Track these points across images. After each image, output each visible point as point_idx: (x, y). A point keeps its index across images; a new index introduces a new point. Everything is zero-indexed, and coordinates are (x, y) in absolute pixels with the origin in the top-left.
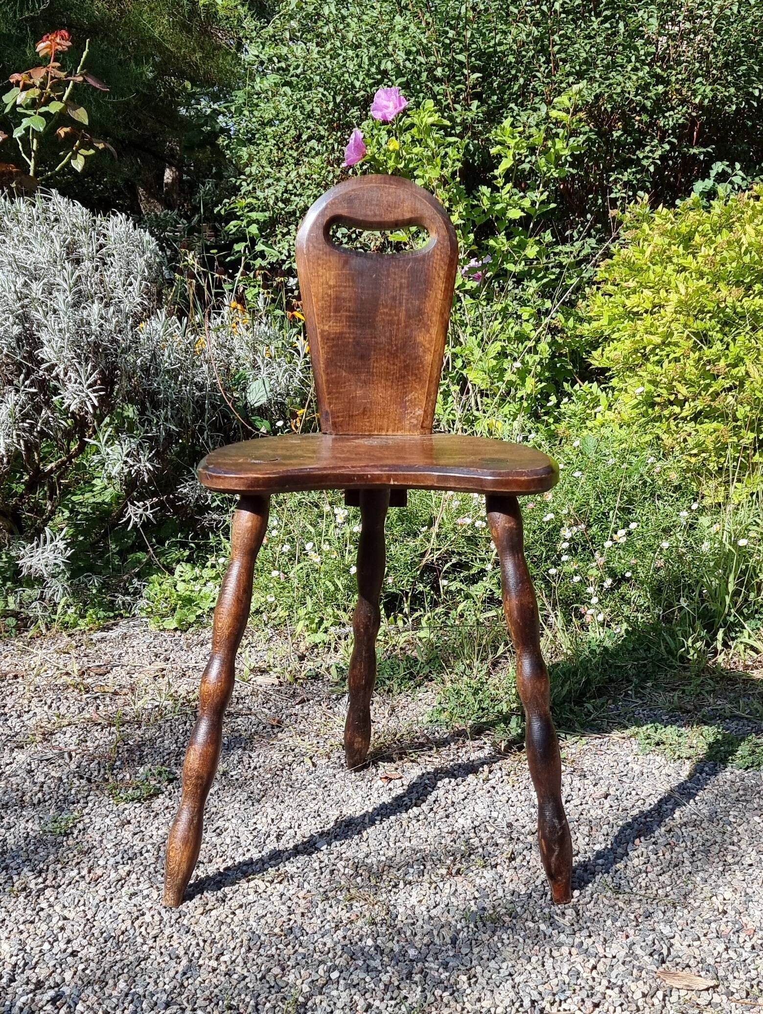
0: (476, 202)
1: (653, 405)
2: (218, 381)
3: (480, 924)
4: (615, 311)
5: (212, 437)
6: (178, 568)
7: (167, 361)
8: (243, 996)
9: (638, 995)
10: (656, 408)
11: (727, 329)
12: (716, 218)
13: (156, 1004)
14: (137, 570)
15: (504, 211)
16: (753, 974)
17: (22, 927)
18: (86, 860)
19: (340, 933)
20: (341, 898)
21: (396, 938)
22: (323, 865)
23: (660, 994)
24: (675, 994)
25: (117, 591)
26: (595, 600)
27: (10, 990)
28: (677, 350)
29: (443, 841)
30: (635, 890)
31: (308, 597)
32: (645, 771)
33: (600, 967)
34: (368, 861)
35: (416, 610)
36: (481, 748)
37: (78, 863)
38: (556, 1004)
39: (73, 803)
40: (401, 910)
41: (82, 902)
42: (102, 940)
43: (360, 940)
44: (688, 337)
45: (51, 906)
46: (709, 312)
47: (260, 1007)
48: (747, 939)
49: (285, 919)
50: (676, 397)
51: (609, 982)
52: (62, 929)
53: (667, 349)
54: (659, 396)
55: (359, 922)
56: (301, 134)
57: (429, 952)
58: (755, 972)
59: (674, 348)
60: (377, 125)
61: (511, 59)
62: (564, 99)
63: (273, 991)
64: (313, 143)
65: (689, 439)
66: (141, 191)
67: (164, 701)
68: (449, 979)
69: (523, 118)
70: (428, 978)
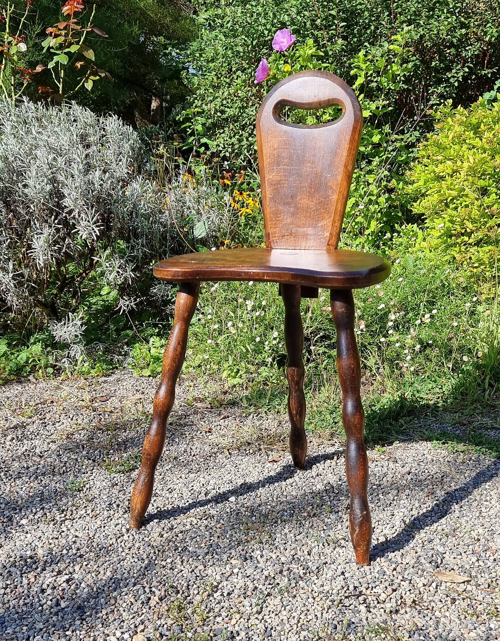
1: (451, 236)
2: (175, 221)
3: (326, 544)
4: (429, 176)
6: (152, 340)
7: (143, 208)
8: (180, 581)
9: (420, 585)
10: (453, 238)
12: (495, 113)
13: (128, 584)
14: (126, 340)
17: (51, 541)
18: (90, 505)
19: (241, 548)
20: (242, 528)
21: (274, 551)
22: (232, 510)
23: (434, 585)
24: (443, 584)
25: (115, 353)
26: (409, 358)
27: (42, 575)
28: (467, 199)
29: (306, 498)
30: (423, 526)
31: (229, 356)
32: (435, 459)
33: (399, 569)
34: (260, 508)
36: (333, 445)
37: (86, 507)
38: (370, 589)
39: (84, 473)
40: (278, 535)
41: (87, 528)
42: (98, 549)
43: (253, 552)
45: (68, 530)
46: (488, 174)
47: (189, 587)
48: (491, 555)
49: (207, 539)
50: (466, 231)
51: (403, 577)
52: (75, 542)
53: (461, 199)
54: (455, 230)
55: (253, 542)
56: (232, 68)
57: (294, 559)
58: (495, 574)
59: (465, 198)
60: (278, 57)
61: (366, 14)
62: (398, 37)
63: (198, 578)
64: (239, 73)
65: (473, 257)
66: (137, 114)
67: (141, 417)
68: (305, 574)
69: (373, 51)
70: (292, 573)
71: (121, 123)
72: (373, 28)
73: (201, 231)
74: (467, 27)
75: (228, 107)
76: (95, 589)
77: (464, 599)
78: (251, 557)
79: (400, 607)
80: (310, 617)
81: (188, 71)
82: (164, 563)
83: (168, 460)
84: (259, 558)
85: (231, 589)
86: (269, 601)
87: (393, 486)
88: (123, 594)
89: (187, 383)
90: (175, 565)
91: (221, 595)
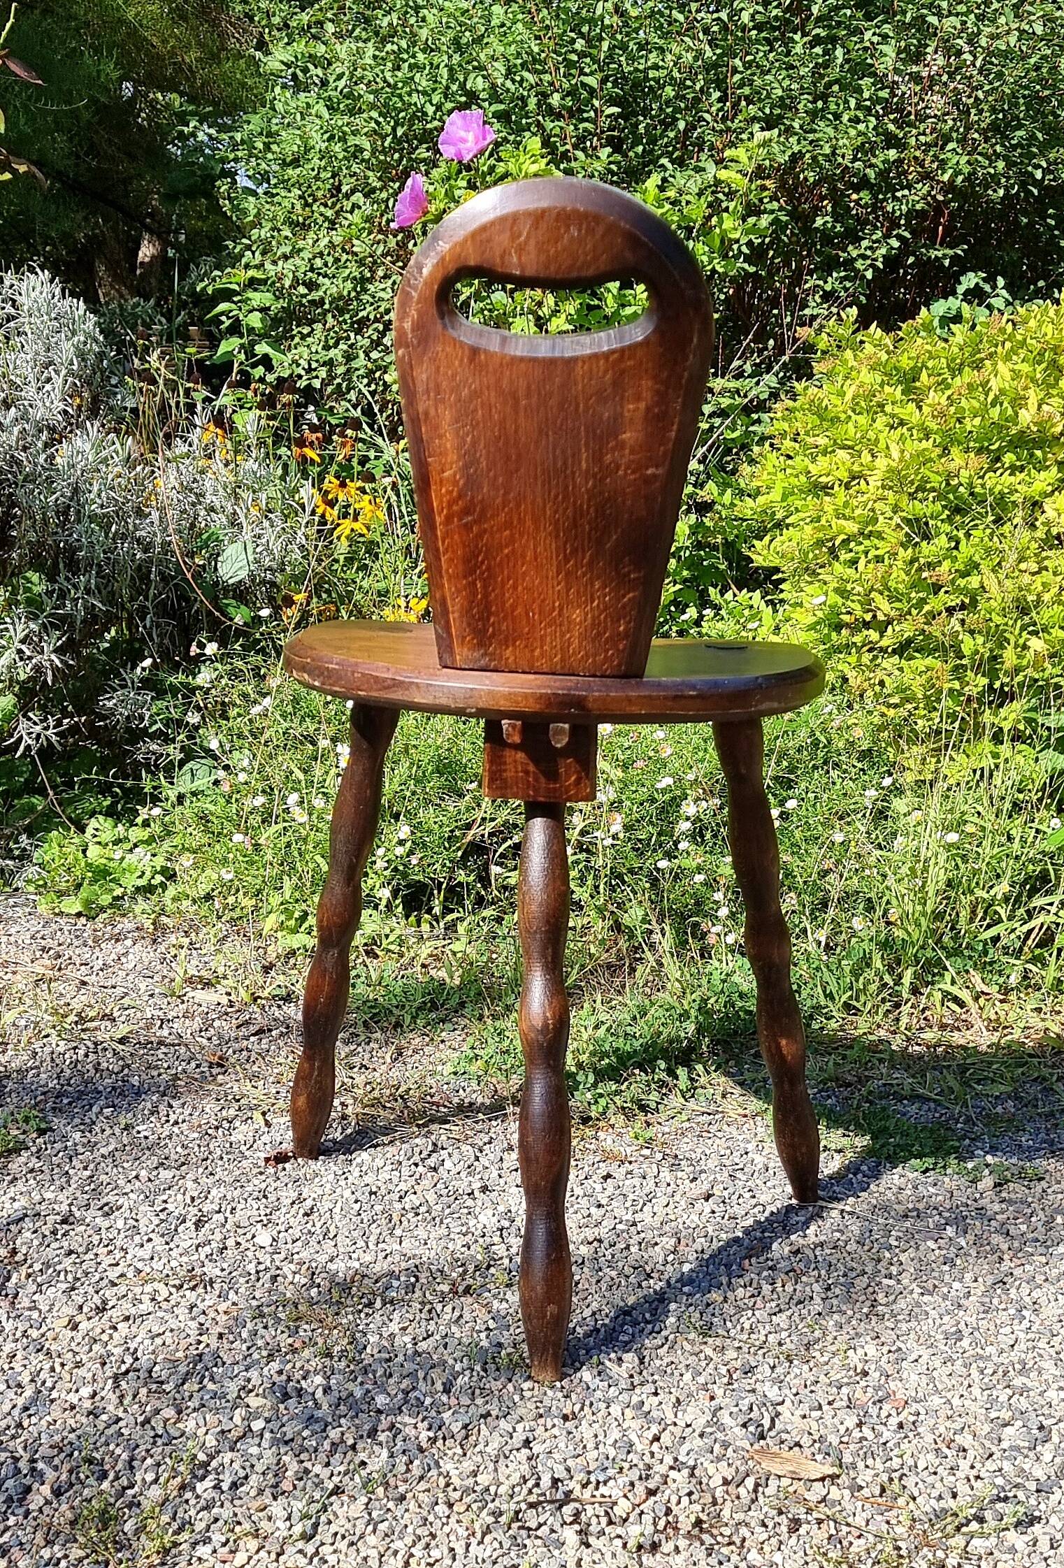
1: (838, 627)
2: (174, 538)
3: (490, 1367)
4: (794, 481)
5: (158, 626)
6: (93, 823)
7: (96, 499)
8: (112, 1447)
9: (717, 1481)
10: (843, 631)
11: (958, 518)
12: (955, 350)
14: (27, 821)
16: (895, 1463)
19: (275, 1366)
20: (281, 1315)
21: (360, 1379)
22: (261, 1267)
23: (750, 1482)
24: (773, 1483)
26: (723, 912)
28: (880, 544)
29: (450, 1246)
30: (732, 1332)
31: (286, 878)
33: (666, 1439)
34: (331, 1266)
35: (452, 911)
38: (591, 1487)
40: (373, 1339)
43: (304, 1378)
44: (898, 526)
46: (933, 489)
47: (135, 1463)
48: (894, 1412)
49: (192, 1340)
50: (875, 617)
51: (676, 1460)
53: (867, 543)
54: (849, 613)
55: (306, 1352)
56: (340, 184)
57: (406, 1402)
58: (899, 1461)
59: (876, 541)
60: (454, 171)
61: (669, 91)
62: (740, 153)
63: (160, 1442)
64: (358, 197)
65: (888, 681)
66: (101, 270)
67: (47, 1017)
68: (433, 1441)
69: (680, 180)
70: (400, 1437)
71: (58, 291)
72: (681, 125)
73: (237, 566)
74: (900, 145)
75: (325, 276)
77: (820, 1522)
78: (299, 1392)
79: (662, 1537)
80: (436, 1554)
81: (234, 182)
82: (73, 1398)
83: (108, 1132)
84: (319, 1394)
85: (242, 1473)
86: (335, 1507)
87: (666, 1228)
89: (172, 939)
90: (101, 1405)
91: (215, 1487)
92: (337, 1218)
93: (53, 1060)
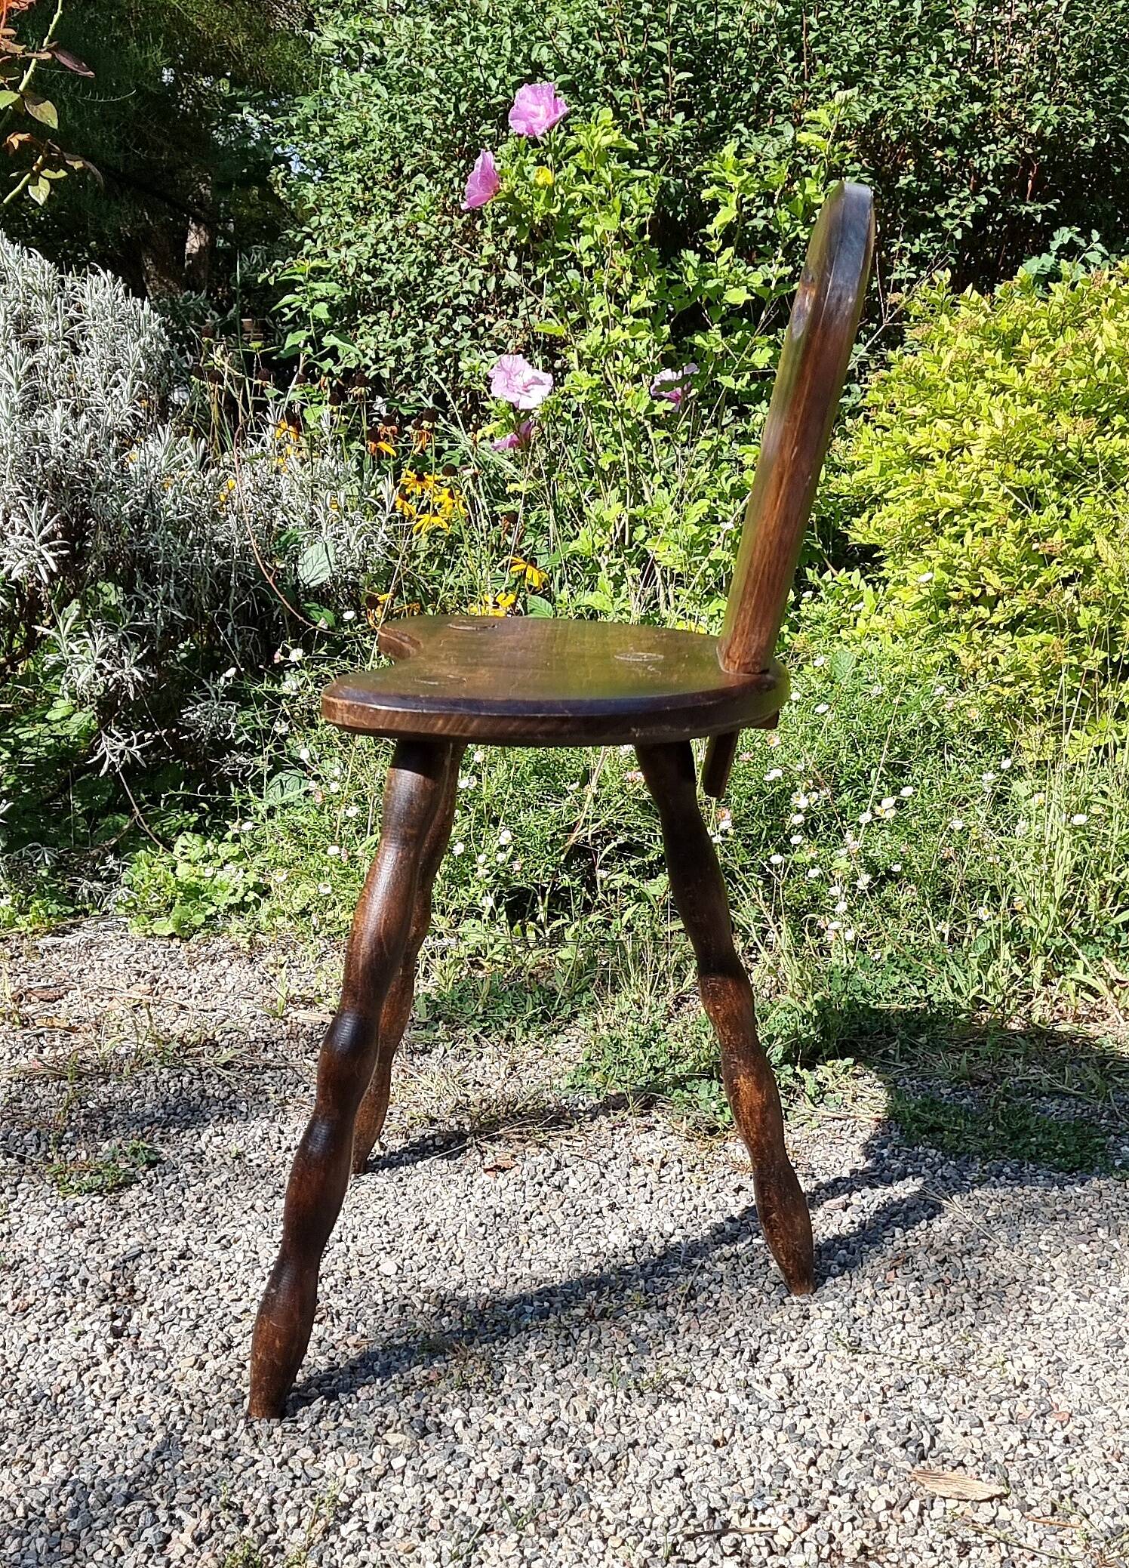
0: (676, 277)
1: (945, 605)
2: (253, 543)
3: (634, 1393)
4: (892, 454)
5: (240, 633)
6: (181, 841)
7: (170, 505)
8: (250, 1490)
9: (879, 1505)
10: (952, 609)
11: (1068, 485)
12: (1056, 309)
13: (110, 1497)
14: (114, 841)
15: (720, 291)
16: (1065, 1479)
18: (10, 1279)
19: (411, 1400)
20: (413, 1347)
21: (500, 1411)
22: (389, 1297)
23: (914, 1505)
24: (938, 1505)
25: (81, 875)
26: (842, 907)
28: (987, 516)
29: (582, 1267)
30: (883, 1349)
32: (909, 1170)
33: (821, 1460)
34: (462, 1293)
35: (557, 917)
36: (651, 1129)
38: (749, 1516)
40: (510, 1368)
42: (29, 1400)
43: (443, 1412)
44: (1006, 496)
46: (1040, 457)
47: (275, 1507)
48: (1058, 1426)
49: (323, 1376)
50: (984, 592)
51: (835, 1484)
53: (972, 515)
54: (957, 589)
55: (442, 1384)
56: (401, 165)
57: (550, 1432)
58: (1069, 1477)
59: (982, 513)
60: (522, 147)
61: (741, 53)
62: (821, 114)
63: (299, 1483)
64: (421, 179)
65: (1001, 659)
66: (149, 264)
67: (148, 1044)
68: (580, 1473)
69: (757, 145)
70: (547, 1470)
71: (121, 291)
72: (756, 87)
73: (318, 568)
74: (985, 98)
75: (390, 261)
76: (20, 1512)
77: (990, 1544)
78: (439, 1426)
79: (827, 1565)
81: (288, 168)
82: (206, 1441)
83: (219, 1161)
84: (459, 1428)
85: (386, 1514)
86: (486, 1546)
88: (98, 1524)
89: (270, 958)
90: (235, 1447)
91: (360, 1529)
92: (462, 1242)
93: (157, 1089)
